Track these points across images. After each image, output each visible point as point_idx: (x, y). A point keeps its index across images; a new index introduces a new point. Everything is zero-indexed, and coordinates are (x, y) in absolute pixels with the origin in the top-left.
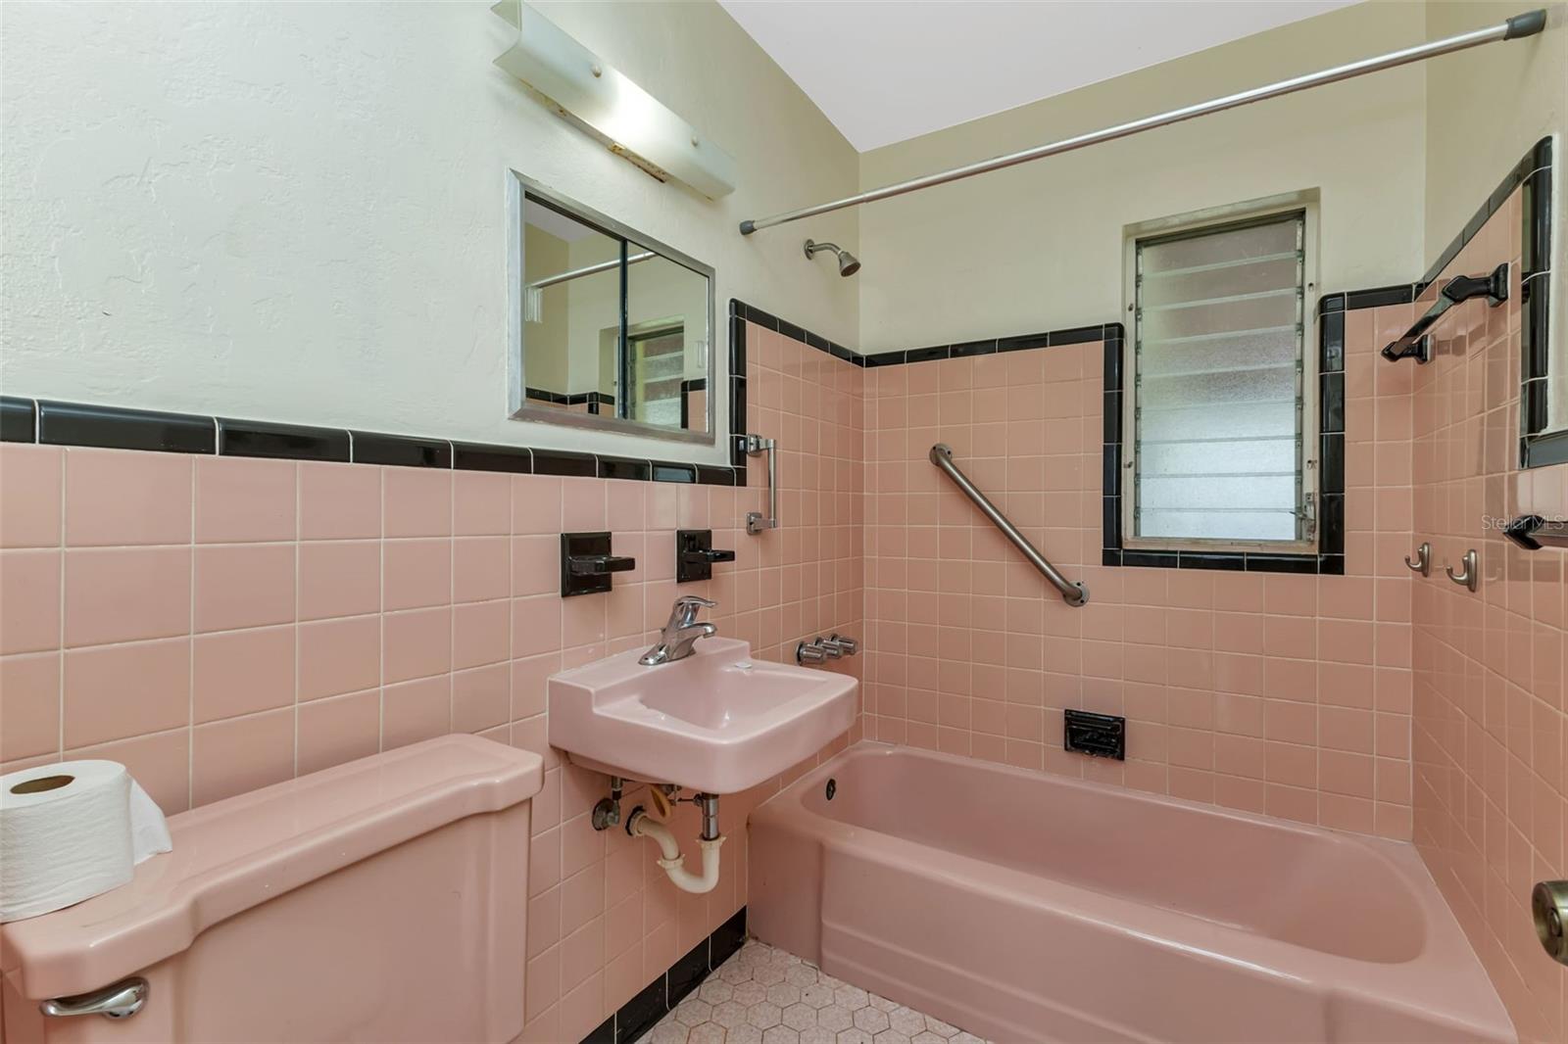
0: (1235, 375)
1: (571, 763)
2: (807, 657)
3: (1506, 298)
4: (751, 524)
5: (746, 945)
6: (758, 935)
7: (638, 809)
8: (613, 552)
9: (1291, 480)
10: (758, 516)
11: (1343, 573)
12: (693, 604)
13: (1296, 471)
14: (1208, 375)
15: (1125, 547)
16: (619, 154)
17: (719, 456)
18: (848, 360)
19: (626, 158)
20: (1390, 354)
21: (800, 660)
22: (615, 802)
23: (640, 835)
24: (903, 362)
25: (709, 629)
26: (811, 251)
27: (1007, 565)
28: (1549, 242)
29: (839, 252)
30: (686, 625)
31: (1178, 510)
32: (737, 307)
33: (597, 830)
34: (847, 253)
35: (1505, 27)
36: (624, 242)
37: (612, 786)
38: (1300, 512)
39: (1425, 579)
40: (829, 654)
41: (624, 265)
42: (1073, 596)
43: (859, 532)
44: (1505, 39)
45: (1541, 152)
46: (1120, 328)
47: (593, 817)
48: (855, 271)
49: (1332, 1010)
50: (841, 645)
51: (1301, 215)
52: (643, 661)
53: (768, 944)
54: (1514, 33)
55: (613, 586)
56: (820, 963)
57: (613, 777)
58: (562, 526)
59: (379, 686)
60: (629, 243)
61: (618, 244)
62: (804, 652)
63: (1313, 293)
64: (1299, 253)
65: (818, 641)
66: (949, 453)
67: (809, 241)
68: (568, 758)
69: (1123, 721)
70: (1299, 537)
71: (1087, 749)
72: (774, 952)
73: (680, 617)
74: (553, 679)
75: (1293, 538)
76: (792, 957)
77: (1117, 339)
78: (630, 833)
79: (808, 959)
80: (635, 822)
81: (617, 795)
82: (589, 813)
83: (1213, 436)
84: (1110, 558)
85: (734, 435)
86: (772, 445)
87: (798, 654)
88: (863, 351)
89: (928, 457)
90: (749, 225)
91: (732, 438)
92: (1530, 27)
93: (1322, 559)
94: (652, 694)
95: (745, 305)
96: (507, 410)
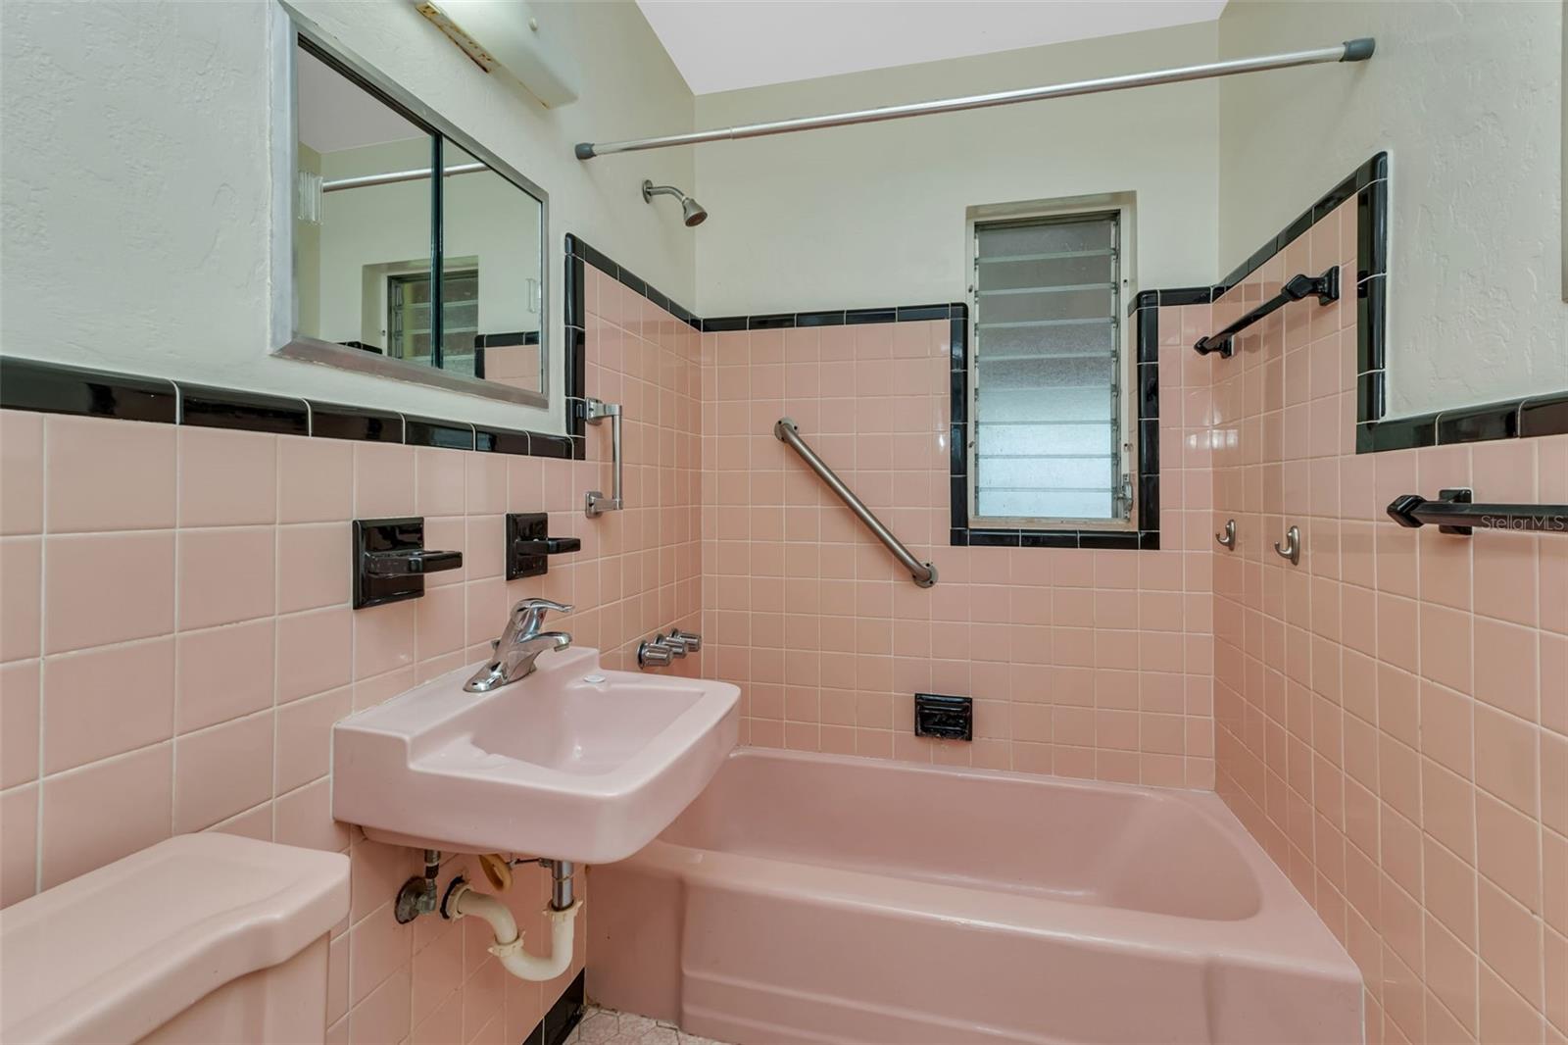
0: (1062, 361)
1: (366, 839)
2: (648, 659)
3: (1337, 297)
4: (591, 505)
5: (585, 1017)
6: (598, 1001)
7: (458, 881)
8: (426, 544)
9: (1108, 462)
10: (599, 495)
11: (1158, 548)
12: (539, 609)
13: (1113, 454)
14: (1038, 360)
15: (971, 526)
16: (430, 20)
17: (552, 422)
18: (687, 321)
19: (440, 27)
20: (1202, 348)
21: (643, 663)
22: (427, 880)
23: (461, 916)
24: (745, 329)
25: (563, 640)
26: (649, 193)
27: (855, 548)
28: (1385, 248)
29: (684, 198)
30: (529, 636)
31: (1013, 489)
32: (574, 244)
33: (400, 922)
34: (693, 200)
35: (1341, 50)
36: (438, 137)
37: (426, 860)
38: (1117, 491)
39: (1230, 553)
40: (675, 653)
41: (438, 176)
42: (923, 577)
43: (697, 512)
44: (1341, 61)
45: (1376, 165)
46: (965, 307)
47: (396, 907)
48: (703, 220)
49: (1212, 977)
50: (686, 642)
51: (1115, 215)
52: (470, 687)
53: (613, 1010)
54: (1349, 57)
55: (426, 590)
56: (680, 1022)
57: (426, 851)
58: (355, 511)
59: (37, 778)
60: (444, 139)
61: (427, 140)
62: (646, 653)
63: (1128, 289)
64: (1113, 252)
65: (660, 638)
66: (796, 428)
67: (647, 182)
68: (362, 832)
69: (970, 701)
70: (1116, 515)
71: (938, 732)
72: (622, 1019)
73: (521, 626)
74: (339, 726)
75: (1110, 516)
76: (645, 1019)
77: (962, 319)
78: (446, 916)
79: (663, 1018)
80: (454, 901)
81: (432, 872)
82: (390, 904)
83: (1044, 419)
84: (958, 538)
85: (571, 398)
86: (617, 412)
87: (640, 656)
88: (700, 314)
89: (773, 432)
90: (587, 149)
91: (568, 401)
92: (1359, 54)
93: (1143, 535)
94: (488, 732)
95: (583, 243)
96: (268, 342)
